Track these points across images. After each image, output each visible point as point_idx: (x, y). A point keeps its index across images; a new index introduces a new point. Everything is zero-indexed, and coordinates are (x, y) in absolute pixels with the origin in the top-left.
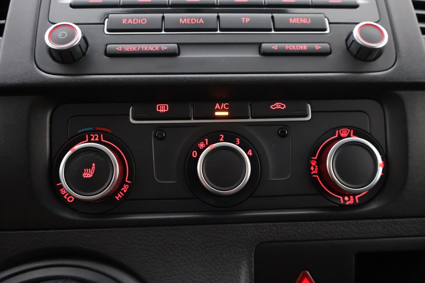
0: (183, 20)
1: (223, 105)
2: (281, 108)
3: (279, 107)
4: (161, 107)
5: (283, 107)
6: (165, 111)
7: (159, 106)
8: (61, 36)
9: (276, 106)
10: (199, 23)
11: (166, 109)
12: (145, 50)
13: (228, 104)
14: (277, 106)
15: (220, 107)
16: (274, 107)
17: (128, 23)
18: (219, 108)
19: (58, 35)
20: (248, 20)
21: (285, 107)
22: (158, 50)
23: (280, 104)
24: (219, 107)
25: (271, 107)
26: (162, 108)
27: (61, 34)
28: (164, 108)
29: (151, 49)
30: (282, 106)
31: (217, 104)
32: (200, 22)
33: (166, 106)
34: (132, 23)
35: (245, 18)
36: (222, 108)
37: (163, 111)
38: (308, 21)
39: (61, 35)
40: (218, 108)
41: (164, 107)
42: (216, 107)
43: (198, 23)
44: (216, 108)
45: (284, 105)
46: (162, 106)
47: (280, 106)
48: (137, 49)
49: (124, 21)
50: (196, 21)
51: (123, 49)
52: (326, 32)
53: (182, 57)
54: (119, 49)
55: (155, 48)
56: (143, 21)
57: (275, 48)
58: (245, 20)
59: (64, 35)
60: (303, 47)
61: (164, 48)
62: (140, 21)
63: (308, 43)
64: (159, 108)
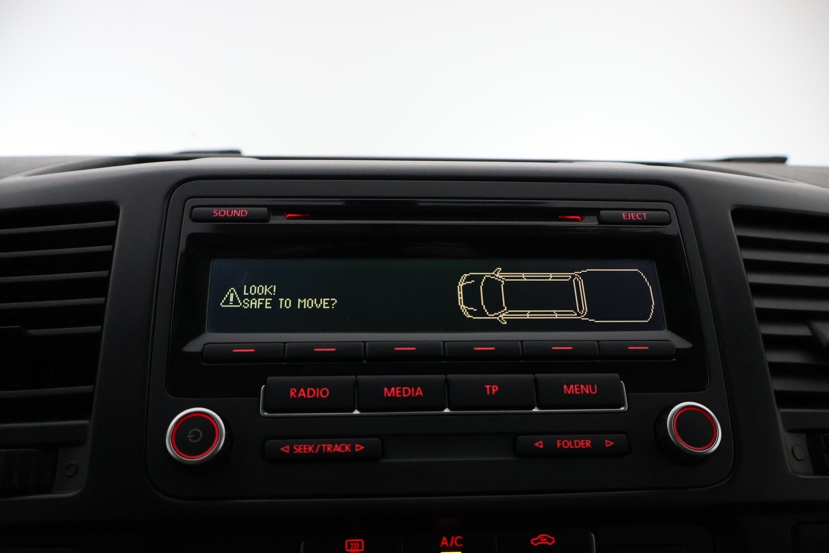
0: (389, 390)
1: (454, 540)
2: (547, 543)
3: (544, 542)
4: (352, 544)
5: (550, 542)
6: (358, 550)
7: (349, 543)
8: (192, 438)
9: (539, 540)
10: (416, 395)
11: (360, 548)
12: (328, 451)
13: (461, 537)
14: (541, 539)
15: (449, 542)
16: (536, 542)
17: (299, 396)
18: (447, 545)
19: (188, 437)
20: (495, 388)
21: (553, 542)
22: (349, 451)
23: (545, 537)
24: (446, 543)
25: (532, 543)
26: (354, 546)
27: (192, 434)
28: (357, 546)
29: (338, 450)
30: (550, 540)
31: (444, 538)
32: (417, 393)
33: (360, 543)
34: (305, 396)
35: (490, 386)
36: (451, 545)
37: (355, 550)
38: (593, 390)
39: (193, 436)
40: (444, 546)
41: (358, 544)
42: (443, 543)
43: (413, 395)
44: (441, 546)
45: (553, 538)
46: (353, 542)
47: (546, 539)
48: (314, 449)
49: (292, 393)
50: (411, 391)
51: (292, 449)
52: (622, 408)
53: (388, 461)
54: (285, 449)
55: (343, 448)
56: (324, 393)
57: (539, 444)
58: (491, 389)
59: (196, 435)
60: (585, 443)
61: (359, 448)
62: (318, 393)
63: (593, 433)
64: (349, 547)
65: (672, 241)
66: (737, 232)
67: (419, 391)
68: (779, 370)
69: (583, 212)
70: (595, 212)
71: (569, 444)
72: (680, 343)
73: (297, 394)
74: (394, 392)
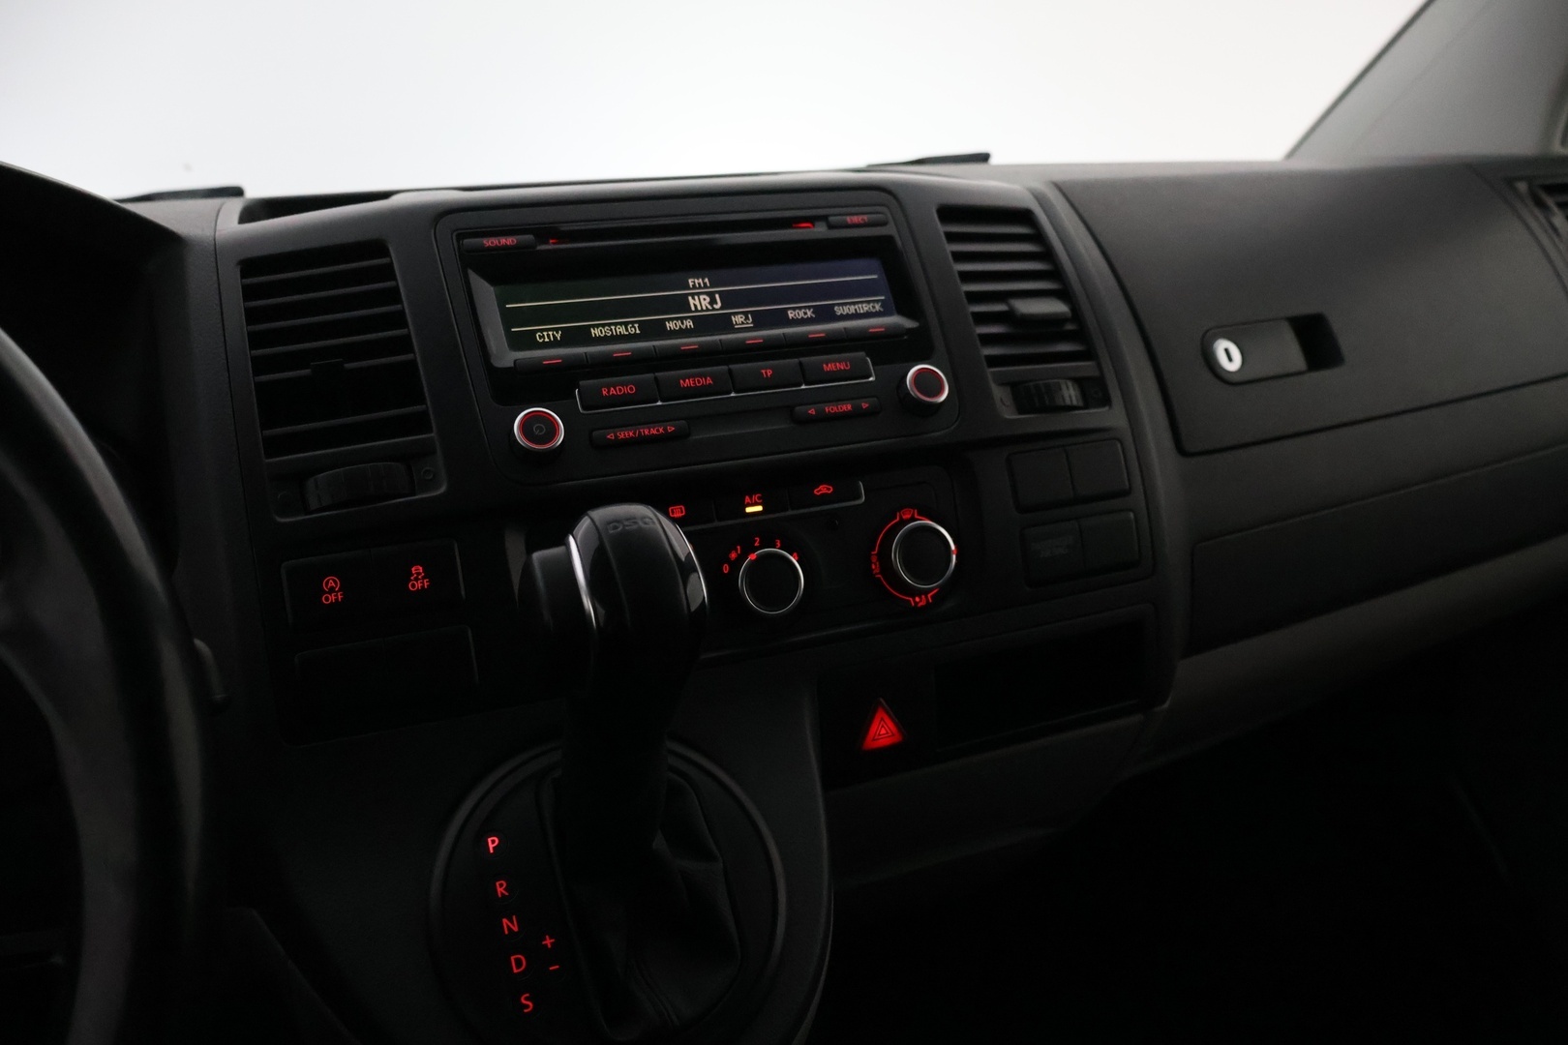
0: (685, 382)
1: (755, 497)
2: (827, 491)
3: (825, 491)
6: (680, 515)
7: (672, 509)
8: (537, 431)
10: (707, 384)
11: (682, 512)
12: (646, 434)
13: (758, 495)
14: (821, 490)
15: (751, 500)
16: (817, 492)
17: (611, 395)
18: (750, 502)
19: (534, 430)
20: (769, 372)
21: (832, 490)
22: (663, 432)
23: (825, 487)
25: (814, 493)
26: (676, 511)
29: (654, 432)
30: (829, 489)
31: (747, 497)
33: (682, 508)
34: (616, 394)
35: (765, 371)
36: (752, 502)
37: (677, 515)
38: (847, 367)
40: (748, 503)
41: (679, 509)
42: (746, 501)
43: (705, 384)
44: (745, 503)
45: (831, 487)
46: (675, 508)
47: (825, 489)
48: (635, 434)
49: (604, 393)
50: (702, 381)
51: (616, 436)
52: (871, 379)
53: (697, 437)
54: (611, 436)
55: (658, 431)
56: (631, 389)
57: (812, 411)
58: (766, 373)
59: (541, 429)
60: (847, 407)
61: (671, 429)
62: (626, 390)
63: (853, 399)
64: (673, 513)
65: (889, 239)
66: (941, 229)
67: (709, 381)
68: (987, 340)
69: (812, 220)
70: (824, 218)
71: (835, 408)
72: (908, 324)
73: (608, 392)
74: (688, 383)
